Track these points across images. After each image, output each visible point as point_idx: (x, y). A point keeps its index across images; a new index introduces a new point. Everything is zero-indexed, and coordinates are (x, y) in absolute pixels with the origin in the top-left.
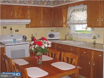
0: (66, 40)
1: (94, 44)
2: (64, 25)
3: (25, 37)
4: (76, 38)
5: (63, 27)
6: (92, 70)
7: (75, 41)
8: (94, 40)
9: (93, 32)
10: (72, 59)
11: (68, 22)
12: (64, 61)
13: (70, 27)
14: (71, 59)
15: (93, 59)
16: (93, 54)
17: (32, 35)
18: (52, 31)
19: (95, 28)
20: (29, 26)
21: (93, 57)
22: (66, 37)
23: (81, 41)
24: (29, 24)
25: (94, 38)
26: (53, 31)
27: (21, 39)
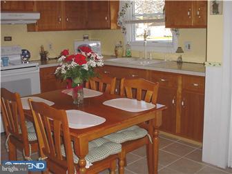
0: (116, 56)
1: (180, 62)
2: (112, 24)
3: (26, 52)
4: (140, 52)
5: (110, 28)
6: (178, 116)
7: (136, 59)
8: (179, 55)
9: (176, 38)
10: (145, 91)
11: (121, 19)
12: (126, 96)
13: (124, 29)
14: (142, 90)
15: (180, 92)
16: (180, 82)
17: (42, 48)
18: (85, 38)
19: (181, 30)
20: (37, 27)
21: (180, 89)
22: (116, 51)
23: (151, 58)
24: (35, 22)
25: (180, 50)
26: (87, 38)
27: (19, 58)
